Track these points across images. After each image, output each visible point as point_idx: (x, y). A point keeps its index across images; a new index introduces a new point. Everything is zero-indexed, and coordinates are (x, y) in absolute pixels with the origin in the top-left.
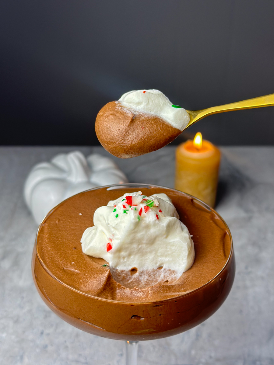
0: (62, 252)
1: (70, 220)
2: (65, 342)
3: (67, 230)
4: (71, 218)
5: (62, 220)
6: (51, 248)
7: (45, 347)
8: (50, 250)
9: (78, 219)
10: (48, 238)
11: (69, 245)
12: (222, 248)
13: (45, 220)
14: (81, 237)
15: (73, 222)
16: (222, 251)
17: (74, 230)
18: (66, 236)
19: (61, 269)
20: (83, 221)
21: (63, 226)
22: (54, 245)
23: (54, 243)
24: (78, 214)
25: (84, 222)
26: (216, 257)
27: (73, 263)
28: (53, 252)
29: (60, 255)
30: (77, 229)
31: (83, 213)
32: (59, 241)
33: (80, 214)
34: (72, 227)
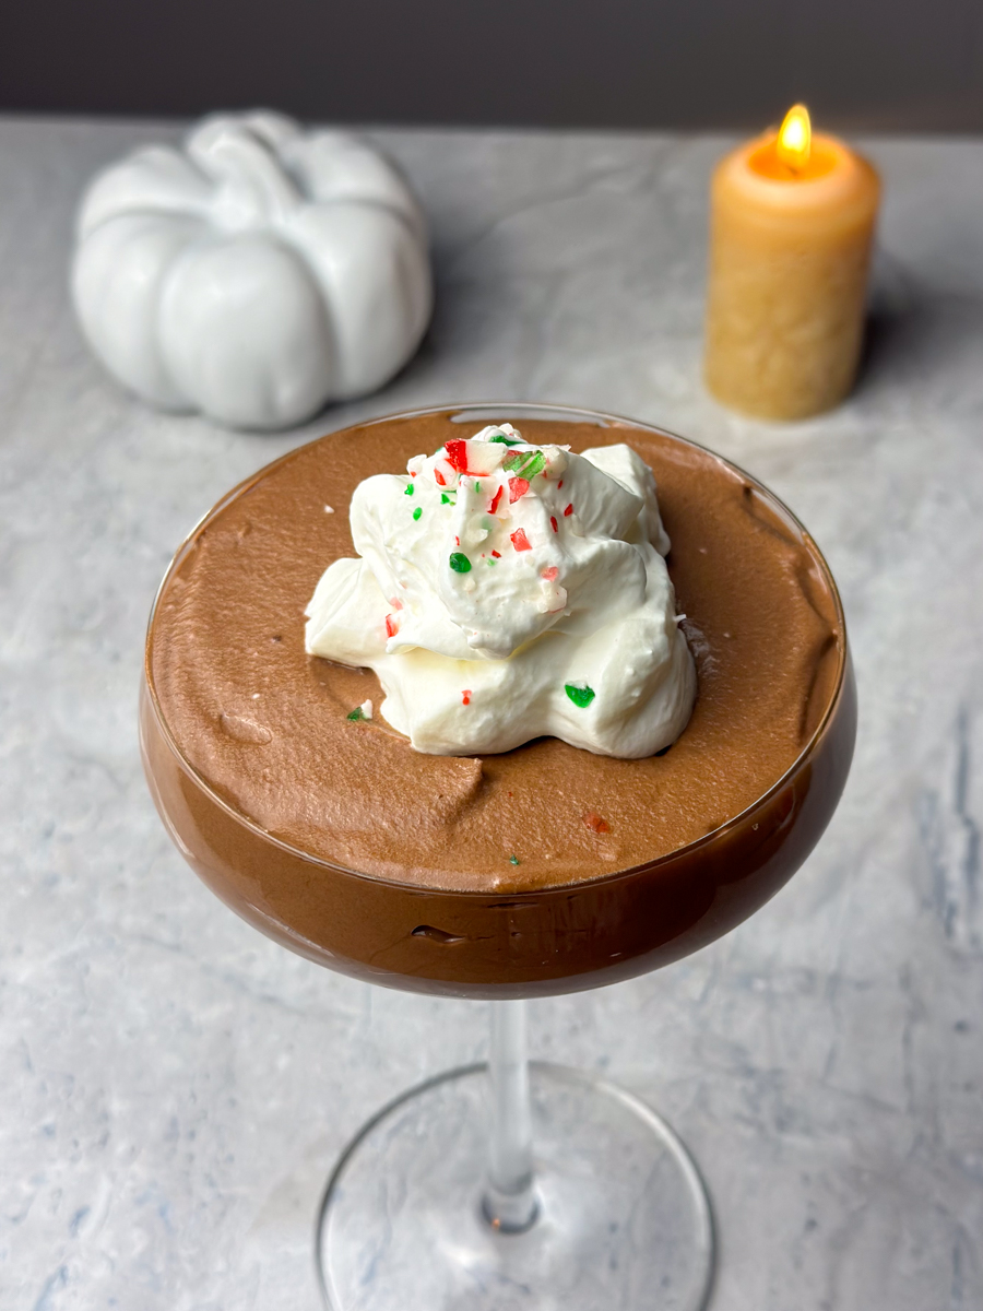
0: (232, 654)
1: (288, 529)
2: (121, 868)
3: (267, 569)
4: (292, 522)
5: (260, 530)
6: (197, 634)
7: (51, 881)
8: (193, 641)
9: (315, 529)
10: (195, 599)
11: (260, 628)
12: (800, 697)
13: (203, 528)
14: (309, 599)
15: (295, 540)
16: (796, 708)
17: (291, 569)
18: (259, 591)
19: (212, 721)
20: (331, 536)
21: (258, 553)
22: (208, 624)
23: (213, 615)
24: (322, 508)
25: (333, 540)
26: (769, 728)
27: (256, 696)
28: (200, 652)
29: (222, 663)
30: (300, 566)
31: (338, 504)
32: (231, 609)
33: (328, 509)
34: (286, 559)
